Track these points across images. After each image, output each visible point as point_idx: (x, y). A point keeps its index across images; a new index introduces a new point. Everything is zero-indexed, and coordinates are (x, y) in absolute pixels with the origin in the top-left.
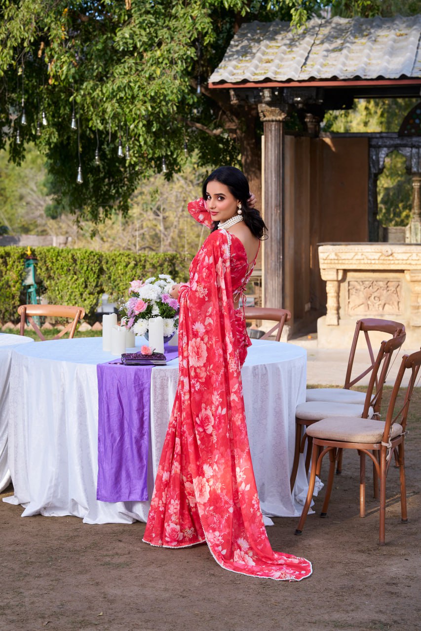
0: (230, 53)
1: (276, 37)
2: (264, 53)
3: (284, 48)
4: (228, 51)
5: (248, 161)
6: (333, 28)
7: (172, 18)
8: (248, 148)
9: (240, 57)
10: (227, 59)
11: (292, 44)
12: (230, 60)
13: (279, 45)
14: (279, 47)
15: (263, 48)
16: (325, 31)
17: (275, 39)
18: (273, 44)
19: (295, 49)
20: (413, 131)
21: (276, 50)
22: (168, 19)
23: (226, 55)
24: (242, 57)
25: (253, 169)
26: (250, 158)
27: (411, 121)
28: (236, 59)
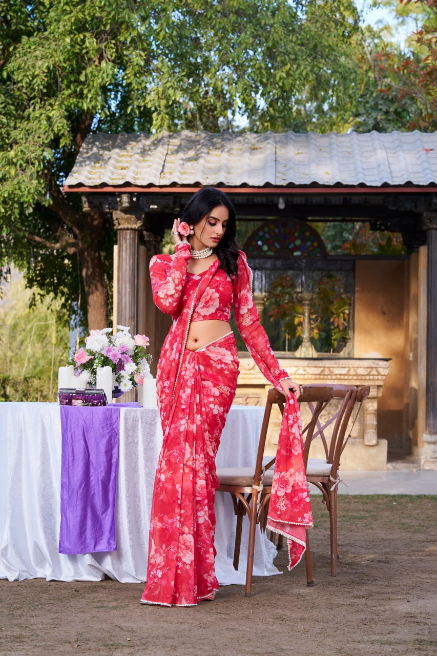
0: (81, 159)
1: (126, 146)
2: (117, 161)
3: (137, 156)
4: (78, 157)
5: (89, 273)
6: (183, 139)
7: (23, 121)
8: (89, 259)
9: (93, 163)
10: (78, 165)
11: (144, 152)
12: (81, 166)
13: (131, 154)
14: (131, 156)
15: (115, 156)
16: (176, 142)
17: (125, 149)
18: (124, 153)
19: (148, 158)
20: (255, 253)
21: (129, 159)
22: (20, 120)
23: (77, 161)
24: (95, 163)
25: (95, 282)
26: (91, 270)
27: (254, 243)
28: (89, 164)
